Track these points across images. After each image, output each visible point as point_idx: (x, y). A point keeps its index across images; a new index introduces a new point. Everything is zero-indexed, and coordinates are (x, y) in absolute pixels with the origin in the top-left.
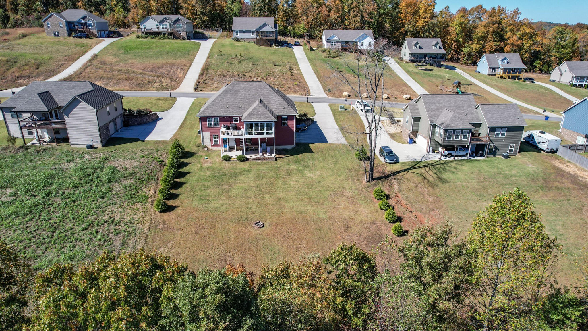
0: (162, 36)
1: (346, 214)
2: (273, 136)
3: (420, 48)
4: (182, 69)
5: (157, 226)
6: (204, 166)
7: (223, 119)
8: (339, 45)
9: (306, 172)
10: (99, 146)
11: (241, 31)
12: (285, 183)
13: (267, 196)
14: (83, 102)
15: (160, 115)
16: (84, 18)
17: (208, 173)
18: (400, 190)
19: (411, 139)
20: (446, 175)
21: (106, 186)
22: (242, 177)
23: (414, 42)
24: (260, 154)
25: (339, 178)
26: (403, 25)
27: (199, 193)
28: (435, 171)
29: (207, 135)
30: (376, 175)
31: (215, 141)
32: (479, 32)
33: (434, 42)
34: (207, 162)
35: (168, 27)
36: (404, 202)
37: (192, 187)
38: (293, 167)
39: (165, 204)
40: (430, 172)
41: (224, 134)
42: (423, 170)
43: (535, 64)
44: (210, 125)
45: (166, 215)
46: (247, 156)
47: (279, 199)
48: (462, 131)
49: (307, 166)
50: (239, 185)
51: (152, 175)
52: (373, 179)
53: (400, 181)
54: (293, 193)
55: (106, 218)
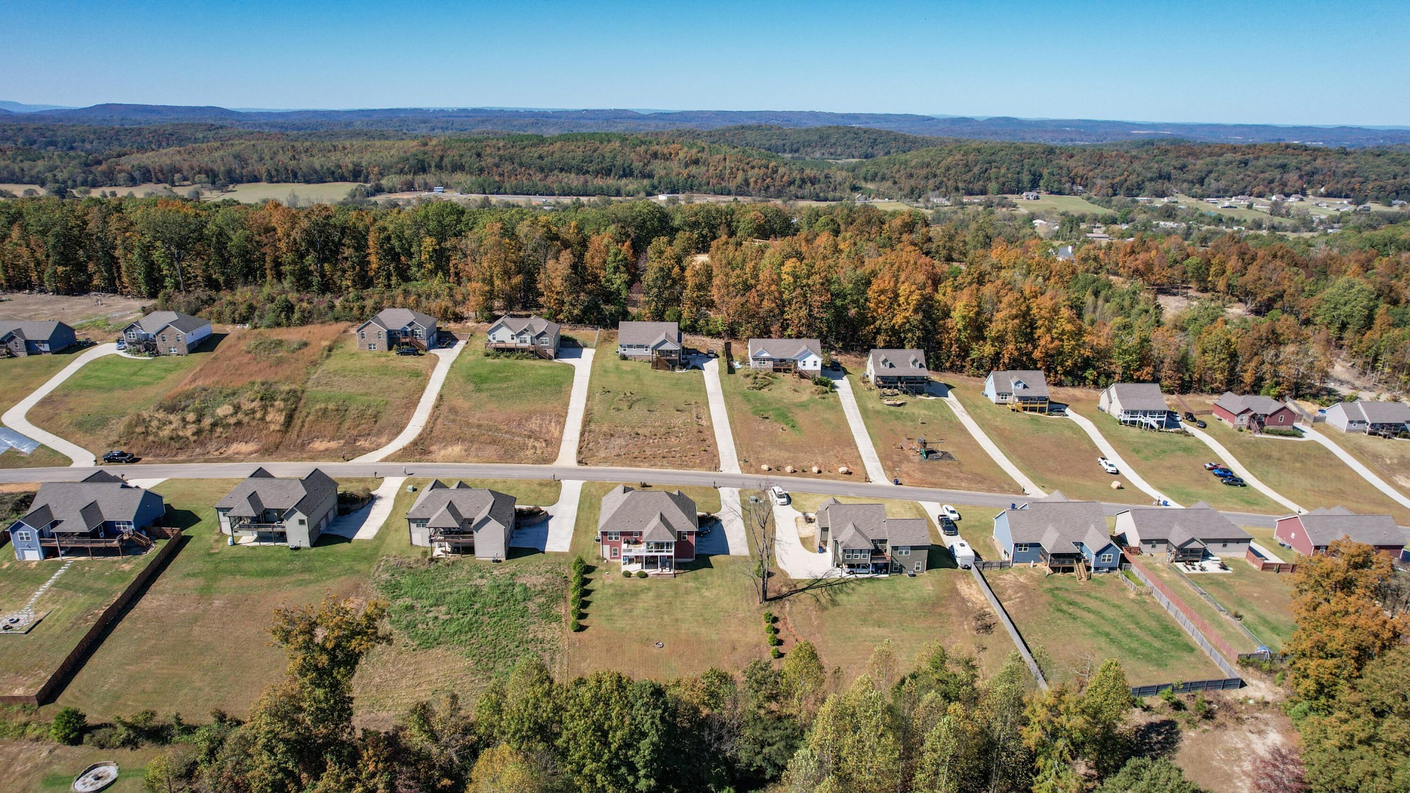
0: (520, 353)
1: (735, 636)
2: (672, 554)
3: (891, 366)
4: (558, 422)
5: (575, 644)
6: (606, 582)
7: (623, 534)
8: (770, 364)
9: (703, 591)
10: (503, 559)
11: (630, 346)
12: (683, 603)
13: (666, 617)
14: (493, 520)
15: (549, 510)
16: (411, 324)
17: (611, 591)
18: (790, 613)
19: (820, 547)
20: (841, 598)
21: (522, 605)
22: (643, 596)
23: (883, 358)
24: (660, 569)
25: (734, 598)
26: (874, 319)
27: (605, 613)
28: (830, 592)
29: (607, 548)
30: (770, 595)
31: (615, 554)
32: (993, 329)
33: (912, 358)
34: (608, 578)
35: (529, 341)
36: (790, 625)
37: (598, 606)
38: (691, 584)
39: (578, 624)
40: (826, 594)
41: (625, 551)
42: (818, 591)
43: (1086, 374)
44: (611, 538)
45: (580, 634)
46: (647, 571)
47: (677, 620)
48: (861, 551)
49: (705, 584)
50: (641, 605)
51: (559, 592)
52: (766, 600)
53: (793, 603)
54: (689, 614)
55: (531, 636)
